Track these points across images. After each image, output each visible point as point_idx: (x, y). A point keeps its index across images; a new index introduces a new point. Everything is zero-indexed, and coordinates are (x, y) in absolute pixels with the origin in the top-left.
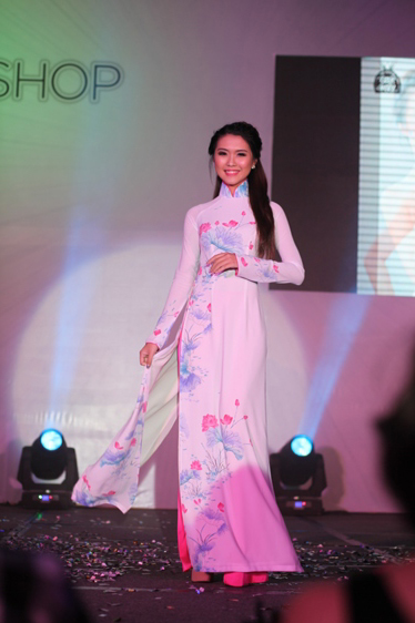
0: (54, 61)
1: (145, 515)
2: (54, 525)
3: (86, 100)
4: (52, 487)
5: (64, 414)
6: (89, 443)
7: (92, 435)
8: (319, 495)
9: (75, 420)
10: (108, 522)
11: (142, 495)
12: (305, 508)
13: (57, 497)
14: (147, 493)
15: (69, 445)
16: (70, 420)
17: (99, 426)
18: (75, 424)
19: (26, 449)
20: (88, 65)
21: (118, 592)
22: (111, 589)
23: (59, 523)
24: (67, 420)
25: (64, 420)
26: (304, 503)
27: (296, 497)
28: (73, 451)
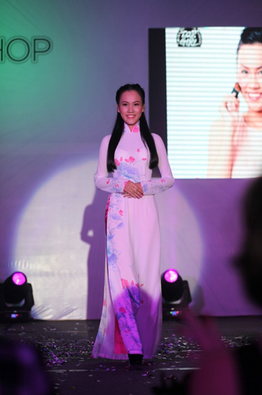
0: (8, 37)
1: (78, 324)
2: (20, 332)
4: (18, 309)
5: (23, 262)
6: (40, 279)
7: (41, 274)
8: (187, 306)
9: (31, 265)
10: (55, 329)
11: (75, 312)
12: (178, 315)
13: (21, 315)
14: (78, 310)
16: (27, 265)
17: (46, 268)
18: (31, 267)
20: (29, 38)
21: (65, 372)
22: (60, 371)
23: (23, 331)
24: (25, 266)
25: (23, 266)
26: (178, 312)
27: (173, 309)
28: (30, 285)
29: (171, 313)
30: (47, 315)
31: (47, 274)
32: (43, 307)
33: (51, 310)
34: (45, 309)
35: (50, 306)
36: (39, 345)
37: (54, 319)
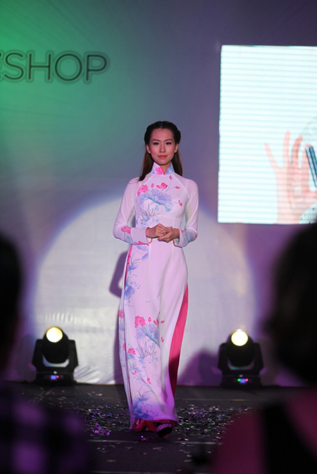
0: (57, 52)
2: (60, 397)
3: (81, 81)
4: (59, 369)
5: (67, 315)
6: (86, 336)
7: (88, 330)
8: (259, 373)
9: (76, 319)
10: (100, 395)
12: (247, 383)
13: (62, 376)
15: (71, 337)
16: (72, 319)
17: (93, 323)
18: (76, 322)
19: (39, 341)
23: (64, 396)
24: (69, 319)
25: (67, 319)
26: (247, 380)
27: (241, 376)
28: (73, 342)
29: (239, 380)
30: (93, 378)
31: (94, 330)
32: (89, 368)
33: (97, 372)
34: (90, 370)
35: (97, 367)
36: (81, 411)
37: (101, 383)
